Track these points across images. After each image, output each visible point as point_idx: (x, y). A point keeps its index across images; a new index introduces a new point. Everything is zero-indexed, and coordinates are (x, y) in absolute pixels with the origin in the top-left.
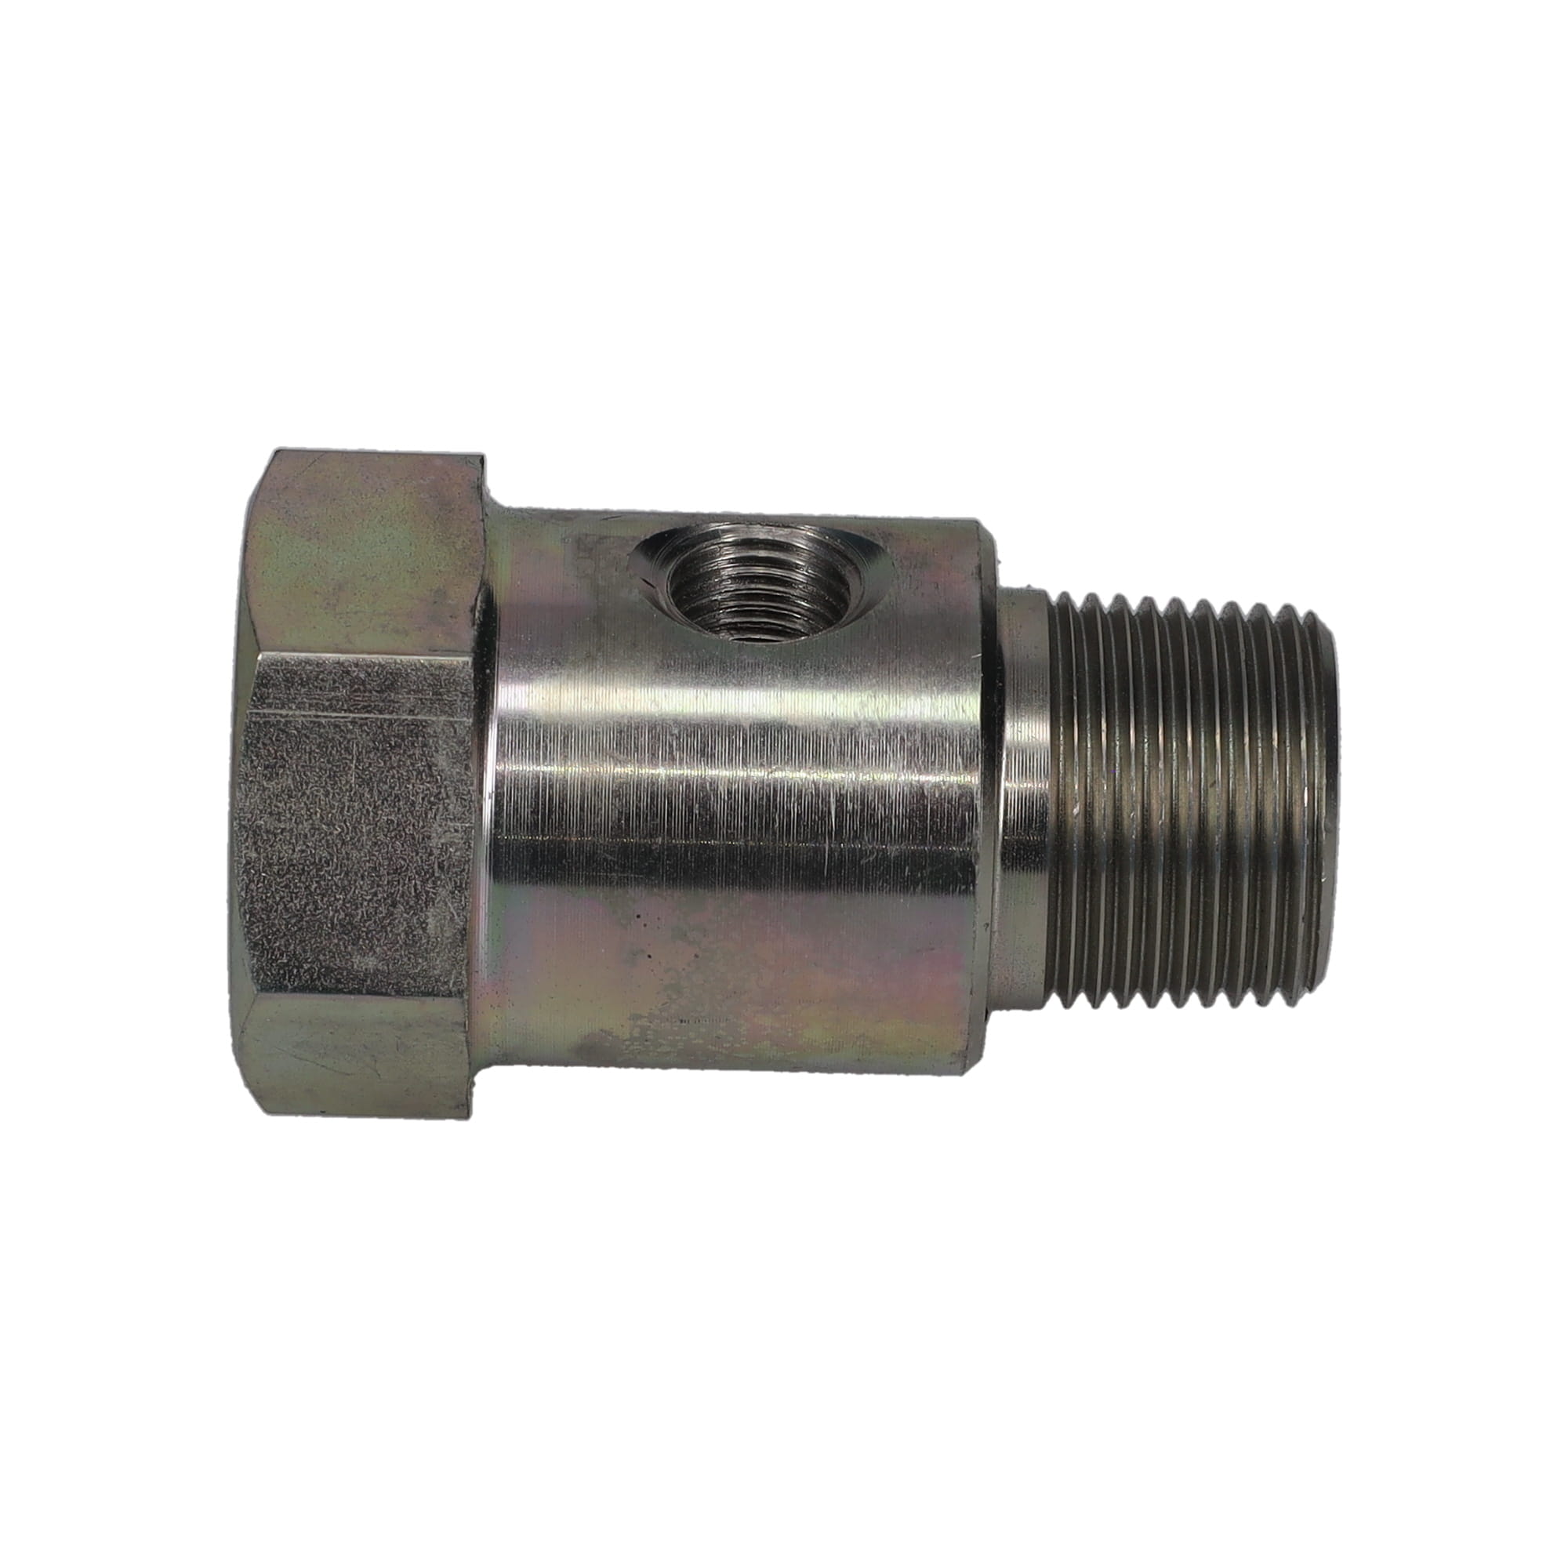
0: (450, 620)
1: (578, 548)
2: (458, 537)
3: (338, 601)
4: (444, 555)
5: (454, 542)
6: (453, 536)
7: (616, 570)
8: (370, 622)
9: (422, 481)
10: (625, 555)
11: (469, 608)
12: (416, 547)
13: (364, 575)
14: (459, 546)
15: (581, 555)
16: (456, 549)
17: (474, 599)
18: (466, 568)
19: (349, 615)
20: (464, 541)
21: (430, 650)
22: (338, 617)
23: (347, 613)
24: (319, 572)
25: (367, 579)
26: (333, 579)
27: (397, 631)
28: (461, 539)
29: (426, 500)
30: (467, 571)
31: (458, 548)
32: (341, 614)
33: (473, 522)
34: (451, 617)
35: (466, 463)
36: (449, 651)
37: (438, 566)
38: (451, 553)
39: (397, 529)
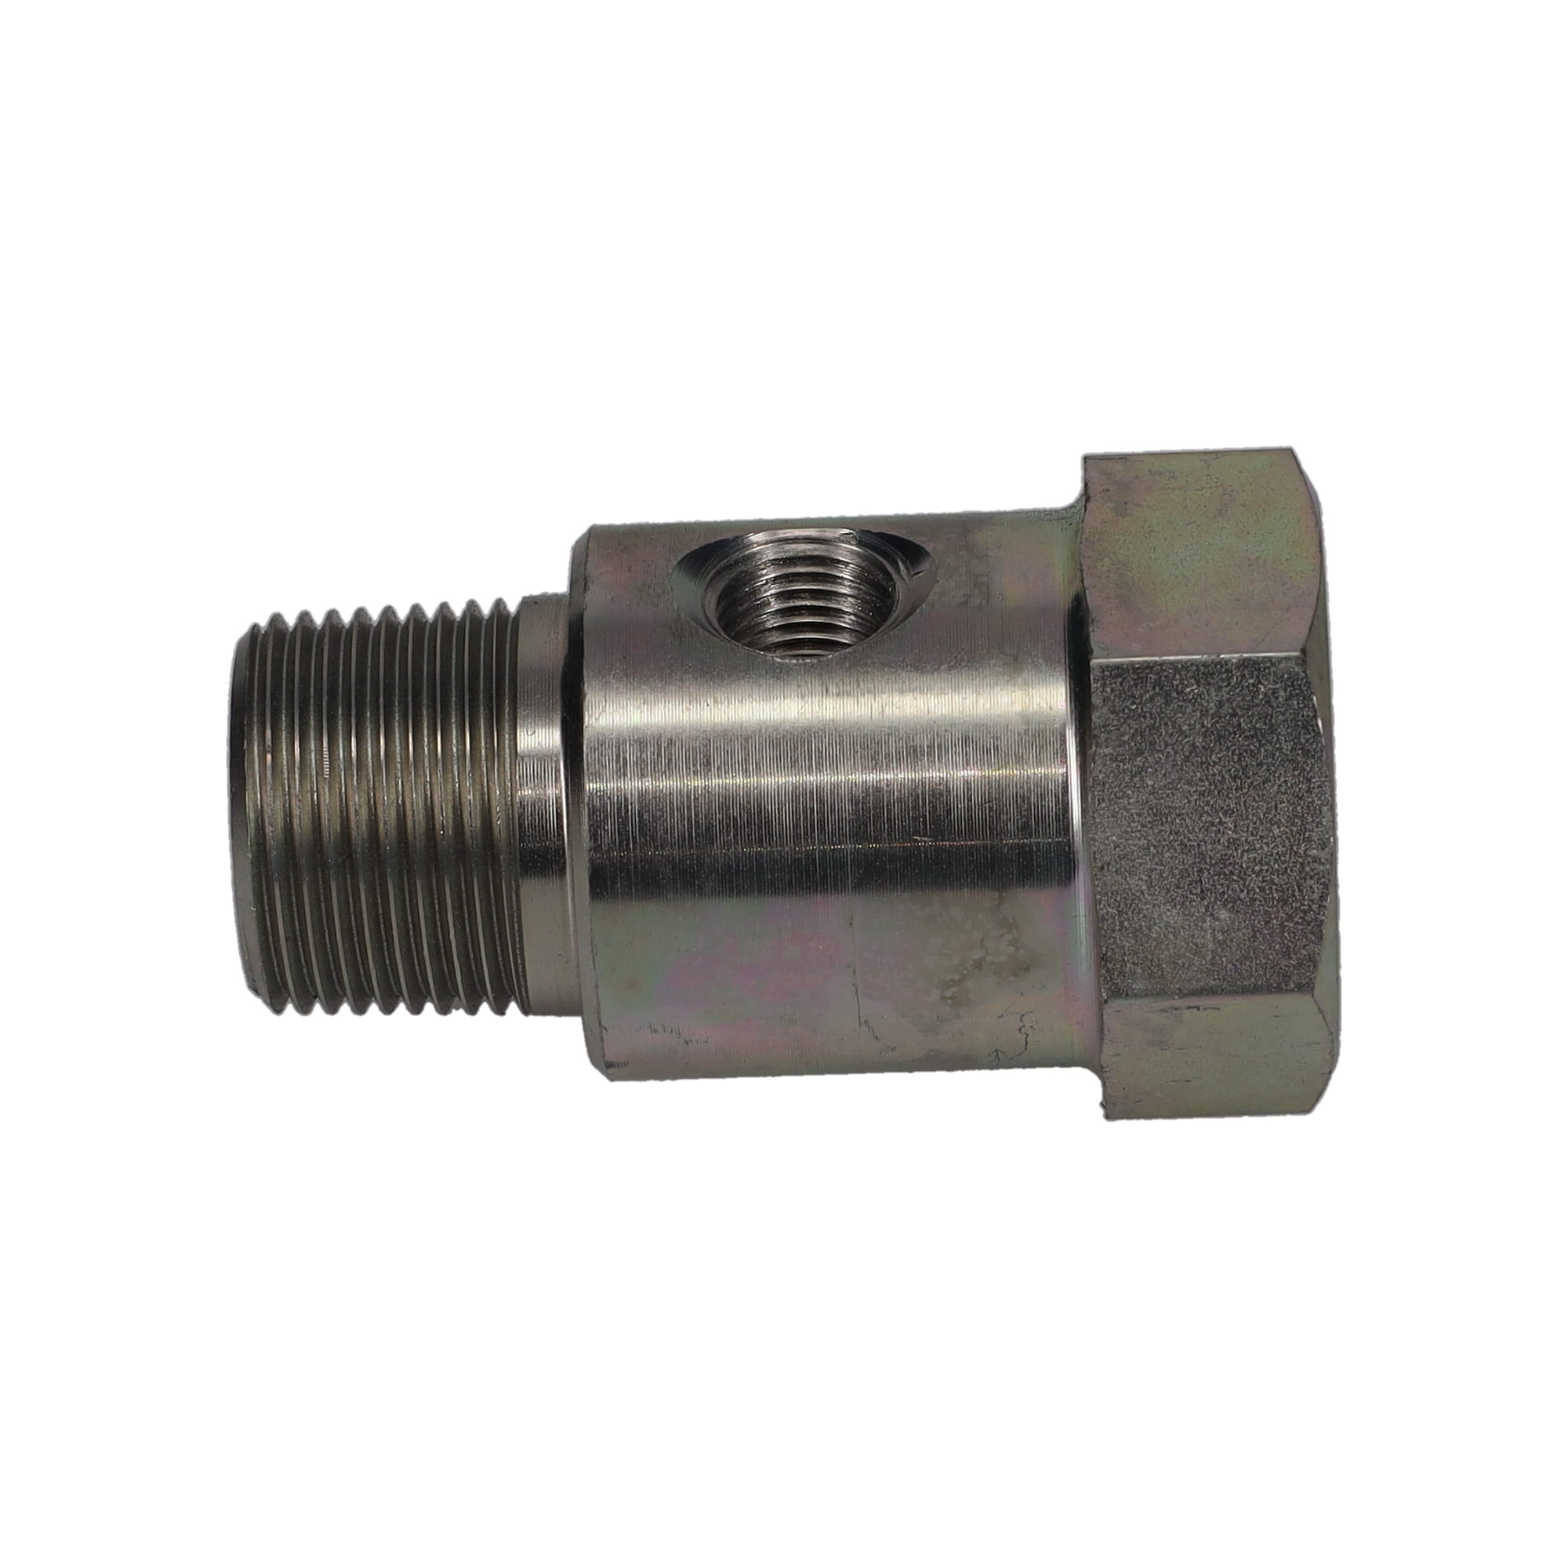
0: (1109, 487)
1: (988, 587)
2: (1109, 571)
3: (1221, 499)
4: (1121, 552)
5: (1113, 564)
6: (1114, 570)
7: (949, 565)
8: (1187, 481)
9: (1151, 625)
10: (941, 581)
11: (1092, 500)
12: (1150, 557)
13: (1199, 526)
14: (1107, 562)
15: (985, 578)
16: (1110, 558)
17: (1088, 509)
18: (1098, 539)
19: (1209, 486)
20: (1103, 566)
21: (1126, 458)
22: (1219, 484)
23: (1210, 488)
24: (1244, 527)
25: (1195, 522)
26: (1229, 520)
27: (1160, 474)
28: (1105, 569)
29: (1144, 605)
30: (1097, 536)
31: (1108, 559)
32: (1216, 487)
33: (1095, 586)
34: (1108, 490)
35: (1107, 649)
36: (1108, 459)
37: (1125, 540)
38: (1114, 553)
39: (1171, 574)
